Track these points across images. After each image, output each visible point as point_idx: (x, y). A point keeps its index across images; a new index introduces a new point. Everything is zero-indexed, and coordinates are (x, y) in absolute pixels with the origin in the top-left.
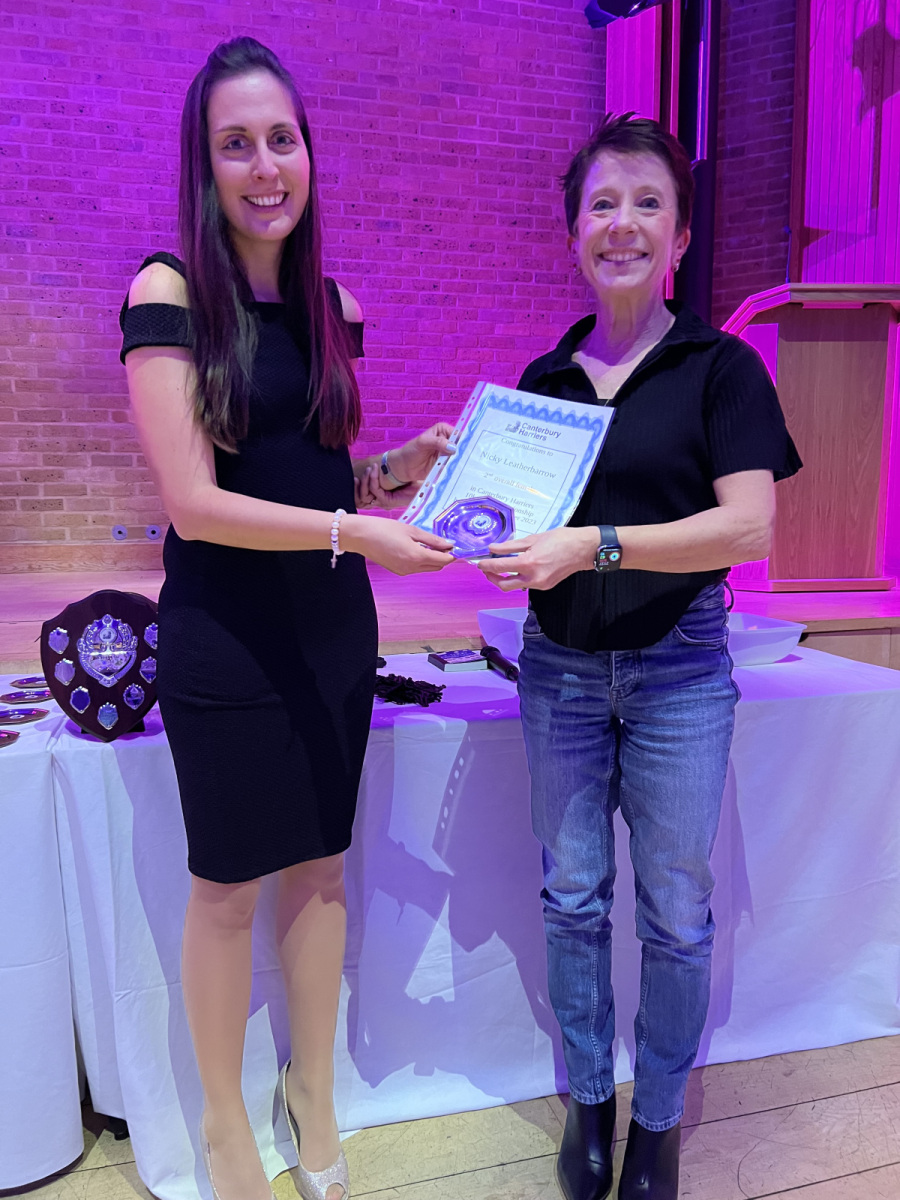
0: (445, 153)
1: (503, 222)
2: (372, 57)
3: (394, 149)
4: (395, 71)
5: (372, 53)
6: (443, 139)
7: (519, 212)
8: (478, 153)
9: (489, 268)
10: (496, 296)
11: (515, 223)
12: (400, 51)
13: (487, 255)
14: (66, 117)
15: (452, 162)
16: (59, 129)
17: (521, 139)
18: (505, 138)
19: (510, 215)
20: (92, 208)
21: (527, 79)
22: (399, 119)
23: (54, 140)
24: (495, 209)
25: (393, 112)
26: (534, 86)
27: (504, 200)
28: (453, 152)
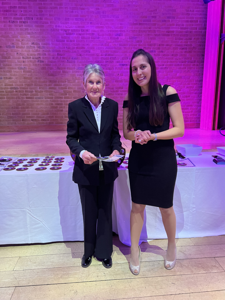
0: (167, 33)
1: (180, 49)
2: (151, 12)
3: (155, 33)
4: (156, 15)
5: (151, 11)
6: (166, 30)
7: (184, 46)
8: (175, 32)
9: (176, 60)
10: (178, 67)
11: (183, 49)
12: (157, 10)
13: (176, 57)
14: (84, 32)
15: (169, 35)
16: (82, 35)
17: (185, 28)
18: (181, 28)
19: (182, 47)
20: (89, 52)
21: (187, 14)
22: (156, 26)
23: (81, 38)
24: (178, 46)
25: (155, 25)
26: (189, 15)
27: (181, 43)
28: (169, 33)
